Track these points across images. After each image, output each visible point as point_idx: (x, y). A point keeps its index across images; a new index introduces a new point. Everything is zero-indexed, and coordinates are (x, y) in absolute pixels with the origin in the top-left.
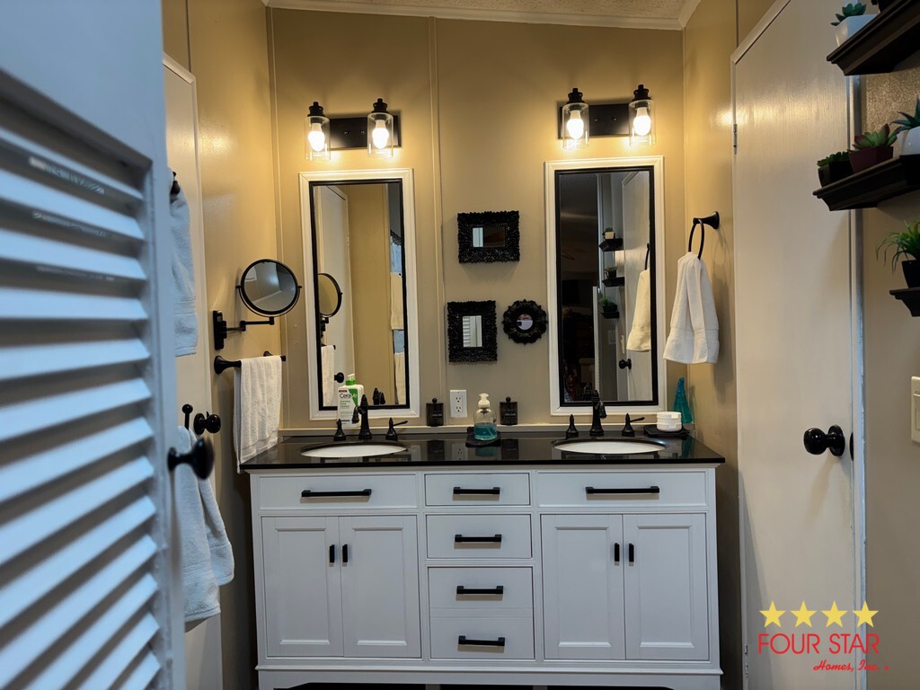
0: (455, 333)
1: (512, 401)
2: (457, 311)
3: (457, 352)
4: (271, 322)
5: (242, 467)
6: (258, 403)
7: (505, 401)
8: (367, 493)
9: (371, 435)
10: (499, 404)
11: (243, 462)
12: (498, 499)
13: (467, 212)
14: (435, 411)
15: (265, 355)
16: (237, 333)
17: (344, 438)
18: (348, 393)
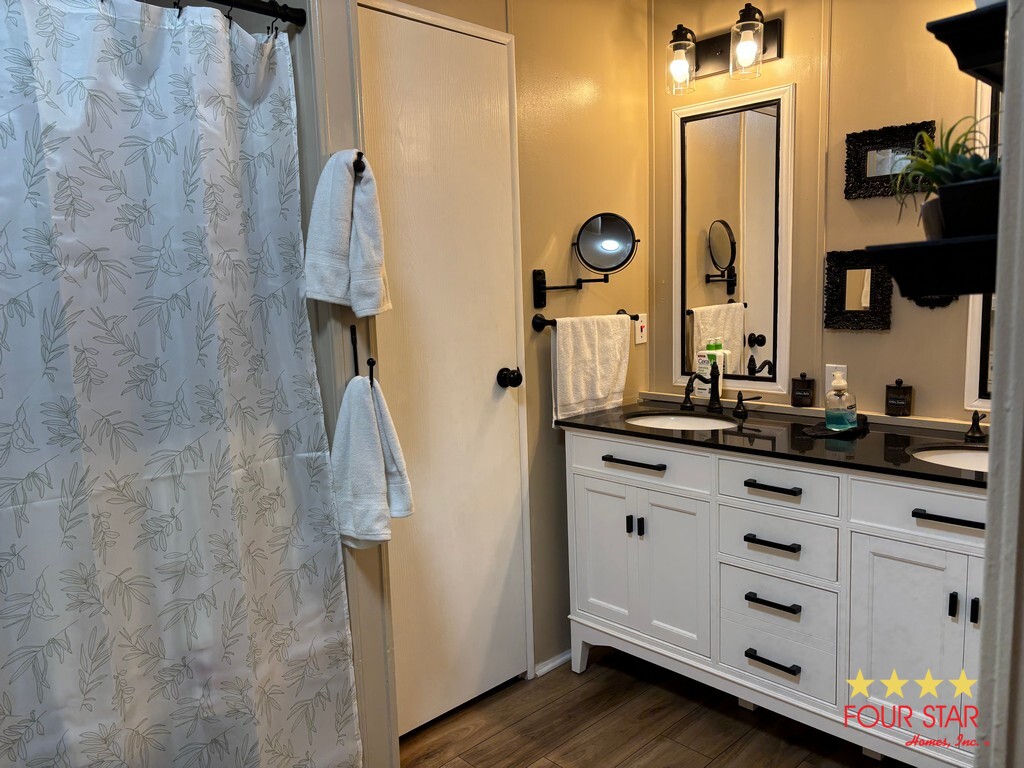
0: (835, 291)
1: (905, 384)
2: (839, 264)
3: (837, 315)
4: (606, 280)
5: (558, 423)
6: (585, 362)
7: (893, 384)
8: (662, 468)
9: (721, 407)
10: (885, 388)
11: (561, 417)
12: (799, 502)
13: (859, 131)
14: (804, 389)
15: (618, 313)
16: (572, 291)
17: (692, 408)
18: (706, 359)
